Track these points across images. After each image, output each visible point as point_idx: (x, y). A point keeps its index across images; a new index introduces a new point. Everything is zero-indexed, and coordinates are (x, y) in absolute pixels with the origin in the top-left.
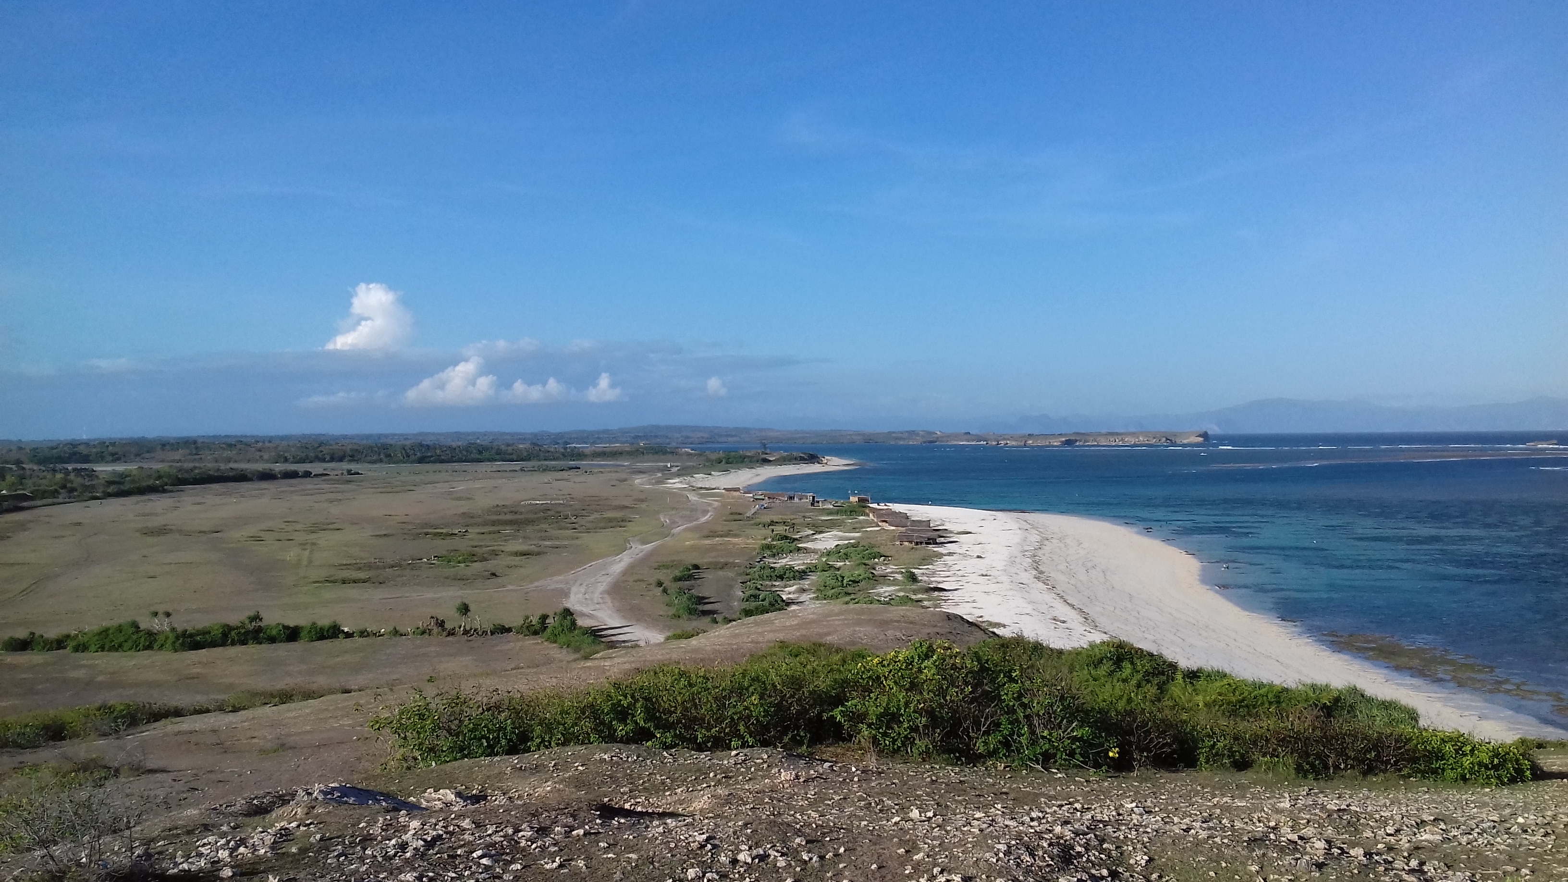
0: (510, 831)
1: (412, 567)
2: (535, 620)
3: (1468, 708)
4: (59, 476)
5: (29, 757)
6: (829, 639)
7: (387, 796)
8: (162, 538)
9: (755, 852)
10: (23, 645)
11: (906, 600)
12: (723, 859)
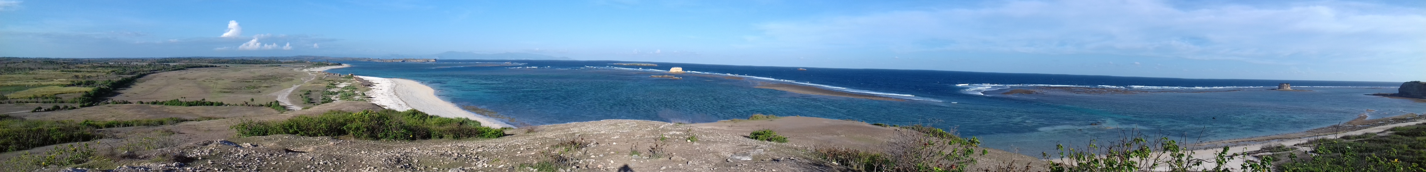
0: (264, 154)
1: (240, 89)
2: (269, 103)
3: (491, 121)
4: (163, 66)
5: (156, 128)
6: (343, 110)
7: (235, 143)
8: (183, 80)
9: (324, 162)
10: (155, 103)
11: (362, 100)
12: (316, 163)
